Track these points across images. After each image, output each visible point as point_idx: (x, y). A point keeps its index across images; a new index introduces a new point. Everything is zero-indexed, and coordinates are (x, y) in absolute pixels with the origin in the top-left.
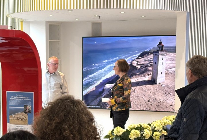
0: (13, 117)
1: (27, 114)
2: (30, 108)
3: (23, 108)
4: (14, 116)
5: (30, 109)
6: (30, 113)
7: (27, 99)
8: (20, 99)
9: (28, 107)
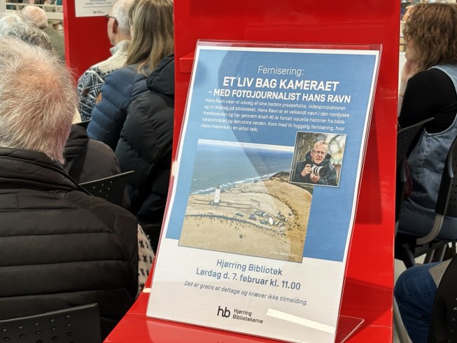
0: (212, 203)
1: (311, 191)
2: (334, 148)
3: (291, 149)
4: (217, 196)
5: (337, 159)
6: (333, 183)
7: (327, 93)
8: (275, 95)
9: (320, 146)
